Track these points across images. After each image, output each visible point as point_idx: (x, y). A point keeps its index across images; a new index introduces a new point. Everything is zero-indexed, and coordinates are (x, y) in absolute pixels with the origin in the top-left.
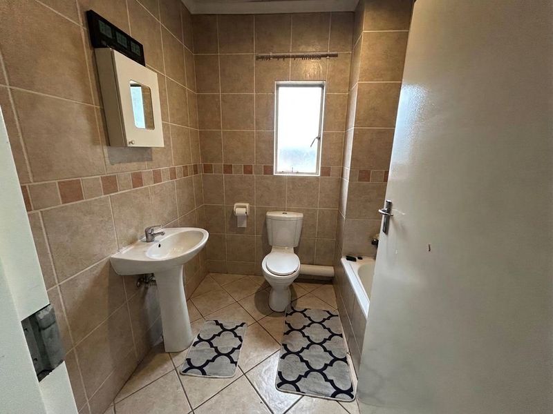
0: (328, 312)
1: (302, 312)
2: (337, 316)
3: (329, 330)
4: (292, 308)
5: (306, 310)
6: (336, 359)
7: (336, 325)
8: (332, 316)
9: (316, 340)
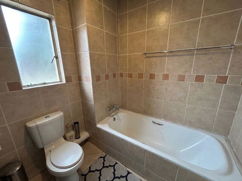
0: (101, 157)
1: (90, 171)
2: (106, 155)
3: (110, 166)
4: (82, 175)
5: (90, 168)
6: (126, 176)
7: (110, 160)
8: (104, 157)
9: (111, 178)
